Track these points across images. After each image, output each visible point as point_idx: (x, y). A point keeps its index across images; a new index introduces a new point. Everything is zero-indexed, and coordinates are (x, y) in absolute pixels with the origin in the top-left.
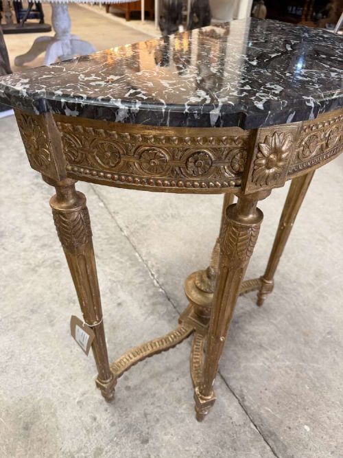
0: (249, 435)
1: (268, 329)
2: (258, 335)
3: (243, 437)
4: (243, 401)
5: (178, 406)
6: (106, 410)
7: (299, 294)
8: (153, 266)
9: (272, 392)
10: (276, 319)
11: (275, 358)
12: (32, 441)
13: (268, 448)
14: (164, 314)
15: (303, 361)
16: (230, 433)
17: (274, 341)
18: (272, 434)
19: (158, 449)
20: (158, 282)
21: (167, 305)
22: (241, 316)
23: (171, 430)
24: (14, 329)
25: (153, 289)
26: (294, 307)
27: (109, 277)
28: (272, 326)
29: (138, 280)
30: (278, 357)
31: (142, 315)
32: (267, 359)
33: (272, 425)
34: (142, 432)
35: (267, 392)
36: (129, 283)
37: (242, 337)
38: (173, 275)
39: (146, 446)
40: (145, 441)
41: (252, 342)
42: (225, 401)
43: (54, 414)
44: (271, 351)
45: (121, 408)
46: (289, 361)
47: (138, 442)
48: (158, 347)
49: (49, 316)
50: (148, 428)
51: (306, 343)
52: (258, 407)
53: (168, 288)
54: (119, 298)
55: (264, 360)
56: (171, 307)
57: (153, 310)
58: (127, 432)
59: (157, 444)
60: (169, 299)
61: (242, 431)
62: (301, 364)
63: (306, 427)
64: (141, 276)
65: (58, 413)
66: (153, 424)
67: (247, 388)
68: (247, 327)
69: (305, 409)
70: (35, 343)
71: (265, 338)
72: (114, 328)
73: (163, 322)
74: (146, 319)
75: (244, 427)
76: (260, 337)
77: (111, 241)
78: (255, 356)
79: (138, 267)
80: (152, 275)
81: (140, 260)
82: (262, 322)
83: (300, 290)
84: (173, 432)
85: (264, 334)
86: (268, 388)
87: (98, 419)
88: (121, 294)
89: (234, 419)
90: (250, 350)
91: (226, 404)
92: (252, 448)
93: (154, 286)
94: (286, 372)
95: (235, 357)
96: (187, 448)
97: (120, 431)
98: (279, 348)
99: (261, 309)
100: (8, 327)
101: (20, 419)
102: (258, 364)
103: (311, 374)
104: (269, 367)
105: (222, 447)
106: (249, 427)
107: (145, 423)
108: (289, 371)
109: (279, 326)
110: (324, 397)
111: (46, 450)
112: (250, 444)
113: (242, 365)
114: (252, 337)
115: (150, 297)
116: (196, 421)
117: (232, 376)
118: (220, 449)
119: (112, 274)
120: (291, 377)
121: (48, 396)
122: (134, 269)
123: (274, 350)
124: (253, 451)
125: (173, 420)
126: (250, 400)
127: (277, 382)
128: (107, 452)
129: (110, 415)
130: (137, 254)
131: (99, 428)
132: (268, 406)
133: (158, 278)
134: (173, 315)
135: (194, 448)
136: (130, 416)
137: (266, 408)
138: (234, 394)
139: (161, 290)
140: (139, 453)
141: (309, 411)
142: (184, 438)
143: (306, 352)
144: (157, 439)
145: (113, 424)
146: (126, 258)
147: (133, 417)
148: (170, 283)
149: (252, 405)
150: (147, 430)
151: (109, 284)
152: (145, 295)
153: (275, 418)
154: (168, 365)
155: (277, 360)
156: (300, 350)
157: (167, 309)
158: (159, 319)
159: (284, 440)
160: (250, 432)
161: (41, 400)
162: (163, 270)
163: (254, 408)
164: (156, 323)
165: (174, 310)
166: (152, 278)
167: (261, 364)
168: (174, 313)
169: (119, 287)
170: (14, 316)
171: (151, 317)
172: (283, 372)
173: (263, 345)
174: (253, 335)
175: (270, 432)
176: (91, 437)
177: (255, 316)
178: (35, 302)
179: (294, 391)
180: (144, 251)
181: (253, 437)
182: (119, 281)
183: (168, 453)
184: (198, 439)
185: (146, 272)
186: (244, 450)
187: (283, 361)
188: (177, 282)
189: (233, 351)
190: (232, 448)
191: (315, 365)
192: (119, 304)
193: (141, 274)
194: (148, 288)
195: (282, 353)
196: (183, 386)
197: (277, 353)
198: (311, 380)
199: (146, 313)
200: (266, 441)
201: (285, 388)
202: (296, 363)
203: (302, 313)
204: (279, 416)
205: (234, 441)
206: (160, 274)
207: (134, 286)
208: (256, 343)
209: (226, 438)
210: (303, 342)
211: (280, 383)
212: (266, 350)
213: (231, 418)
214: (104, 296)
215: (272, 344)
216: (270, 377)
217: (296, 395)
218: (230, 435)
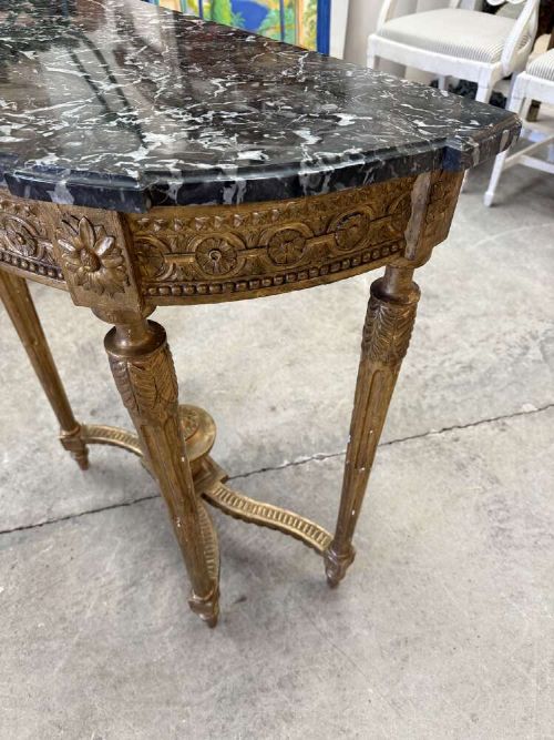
0: (37, 512)
1: (158, 613)
2: (154, 589)
3: (41, 504)
4: (74, 521)
9: (65, 565)
10: (172, 638)
11: (106, 597)
13: (12, 528)
14: (239, 457)
15: (78, 644)
16: (52, 493)
17: (134, 610)
18: (22, 540)
20: (304, 462)
21: (253, 465)
24: (266, 318)
25: (291, 454)
26: (184, 697)
27: (327, 402)
28: (161, 622)
29: (313, 435)
30: (105, 603)
31: (248, 432)
32: (110, 583)
33: (30, 544)
35: (69, 557)
36: (311, 424)
37: (162, 560)
38: (315, 489)
41: (147, 571)
42: (87, 498)
44: (118, 596)
46: (89, 619)
47: (95, 407)
49: (276, 343)
51: (103, 673)
52: (58, 537)
53: (288, 473)
54: (285, 409)
55: (112, 577)
56: (249, 468)
57: (251, 445)
60: (264, 470)
61: (46, 506)
62: (76, 638)
64: (321, 441)
67: (87, 533)
68: (176, 576)
69: (18, 602)
71: (144, 598)
72: (237, 400)
73: (228, 454)
74: (239, 434)
75: (48, 510)
76: (149, 590)
78: (123, 566)
80: (322, 458)
82: (175, 608)
85: (152, 600)
86: (73, 562)
88: (291, 412)
89: (62, 502)
90: (136, 563)
91: (82, 500)
92: (24, 509)
93: (297, 455)
94: (77, 603)
95: (135, 534)
98: (118, 613)
102: (109, 564)
103: (54, 645)
104: (97, 579)
105: (45, 480)
106: (45, 516)
108: (75, 609)
109: (155, 638)
110: (15, 643)
112: (27, 508)
113: (119, 540)
114: (155, 575)
115: (275, 446)
117: (111, 519)
118: (45, 476)
119: (333, 405)
120: (67, 607)
123: (119, 602)
124: (21, 510)
126: (73, 530)
127: (72, 580)
132: (52, 550)
133: (316, 465)
134: (233, 469)
137: (51, 547)
138: (88, 513)
139: (286, 462)
141: (14, 607)
143: (89, 660)
148: (300, 478)
149: (65, 530)
151: (314, 401)
152: (281, 440)
153: (34, 552)
155: (101, 598)
156: (98, 651)
157: (246, 463)
158: (233, 450)
159: (7, 552)
160: (39, 515)
163: (60, 531)
164: (228, 445)
165: (242, 472)
166: (315, 456)
167: (107, 570)
168: (239, 472)
169: (306, 411)
170: (284, 318)
171: (240, 442)
172: (80, 597)
173: (134, 589)
174: (159, 580)
175: (26, 538)
179: (47, 599)
181: (33, 515)
182: (316, 412)
185: (329, 449)
186: (27, 501)
187: (95, 608)
188: (299, 491)
189: (146, 536)
190: (39, 489)
191: (60, 664)
192: (273, 409)
193: (326, 441)
194: (294, 446)
195: (107, 614)
197: (111, 605)
198: (46, 639)
199: (249, 436)
200: (21, 529)
201: (59, 587)
202: (81, 630)
203: (163, 708)
204: (33, 559)
205: (42, 493)
206: (321, 468)
207: (303, 429)
208: (142, 578)
209: (50, 486)
210: (108, 669)
211: (68, 583)
212: (125, 589)
213: (65, 499)
214: (293, 394)
215: (127, 602)
216: (84, 574)
217: (42, 599)
218: (50, 491)
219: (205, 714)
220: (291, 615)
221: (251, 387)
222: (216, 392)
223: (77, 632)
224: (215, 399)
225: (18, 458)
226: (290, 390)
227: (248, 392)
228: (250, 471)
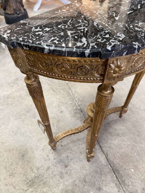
0: (108, 170)
1: (123, 128)
2: (118, 130)
3: (105, 170)
4: (107, 156)
5: (81, 155)
6: (53, 153)
7: (139, 114)
8: (76, 97)
9: (120, 154)
10: (126, 124)
11: (124, 140)
12: (25, 161)
13: (115, 176)
14: (79, 117)
15: (136, 143)
16: (100, 168)
17: (124, 133)
18: (118, 171)
19: (71, 170)
20: (78, 104)
21: (81, 114)
22: (111, 121)
23: (77, 164)
24: (20, 118)
25: (76, 107)
26: (135, 119)
27: (58, 100)
28: (124, 127)
30: (125, 140)
31: (70, 117)
32: (120, 140)
33: (118, 167)
34: (65, 163)
35: (118, 154)
36: (66, 103)
37: (111, 130)
38: (85, 102)
39: (66, 168)
40: (66, 167)
41: (115, 133)
43: (33, 152)
44: (122, 137)
45: (58, 153)
46: (130, 143)
47: (63, 166)
48: (74, 132)
49: (34, 114)
50: (68, 162)
51: (138, 136)
52: (113, 159)
53: (82, 107)
54: (61, 109)
55: (118, 140)
56: (82, 115)
57: (75, 115)
58: (60, 162)
59: (71, 168)
60: (82, 112)
61: (105, 168)
63: (132, 170)
64: (71, 101)
65: (35, 152)
66: (70, 160)
67: (110, 151)
68: (113, 126)
69: (133, 163)
70: (28, 124)
71: (121, 131)
72: (58, 121)
73: (78, 121)
74: (71, 119)
75: (106, 166)
76: (119, 131)
77: (60, 85)
78: (115, 139)
79: (70, 97)
80: (76, 101)
81: (71, 94)
82: (120, 125)
83: (140, 112)
84: (77, 165)
85: (120, 130)
86: (118, 152)
87: (49, 156)
88: (62, 108)
89: (103, 163)
90: (114, 136)
91: (100, 156)
92: (108, 175)
93: (76, 105)
94: (128, 147)
95: (106, 138)
96: (82, 171)
97: (57, 161)
98: (126, 136)
99: (121, 119)
100: (18, 117)
101: (21, 152)
103: (138, 148)
104: (120, 144)
105: (96, 173)
106: (108, 167)
107: (67, 160)
108: (129, 147)
109: (128, 127)
110: (142, 159)
111: (29, 165)
112: (107, 173)
113: (109, 142)
114: (115, 131)
115: (74, 110)
116: (87, 162)
117: (104, 146)
118: (95, 173)
120: (129, 149)
121: (31, 145)
122: (69, 98)
124: (108, 176)
125: (78, 160)
126: (110, 156)
127: (123, 150)
128: (51, 169)
129: (54, 155)
130: (70, 91)
131: (49, 159)
132: (117, 160)
133: (78, 102)
134: (83, 118)
135: (85, 172)
136: (61, 156)
137: (116, 160)
138: (104, 153)
139: (79, 107)
140: (63, 171)
141: (135, 163)
142: (82, 167)
143: (138, 139)
144: (71, 166)
145: (55, 159)
146: (66, 93)
147: (63, 157)
148: (83, 104)
149: (111, 158)
150: (67, 163)
151: (58, 103)
152: (72, 109)
153: (119, 165)
154: (78, 138)
155: (124, 141)
156: (135, 138)
158: (77, 119)
159: (122, 173)
160: (108, 169)
161: (29, 146)
162: (81, 99)
163: (111, 159)
164: (75, 121)
165: (83, 116)
166: (76, 102)
167: (117, 142)
168: (83, 117)
169: (62, 105)
170: (20, 113)
171: (74, 118)
172: (126, 147)
174: (116, 130)
175: (116, 169)
176: (46, 162)
177: (118, 122)
178: (29, 108)
179: (129, 155)
180: (73, 90)
181: (109, 171)
182: (62, 102)
183: (75, 172)
184: (87, 168)
185: (74, 99)
186: (105, 175)
187: (127, 142)
188: (86, 104)
189: (106, 135)
190: (100, 173)
191: (141, 145)
192: (61, 112)
193: (71, 100)
194: (73, 106)
195: (127, 139)
196: (84, 147)
197: (125, 138)
198: (138, 151)
199: (72, 116)
200: (114, 173)
201: (126, 153)
202: (133, 143)
203: (139, 122)
204: (121, 164)
205: (101, 171)
206: (79, 101)
207: (68, 105)
208: (116, 133)
209: (98, 169)
210: (137, 135)
211: (124, 151)
212: (120, 136)
213: (101, 162)
214: (56, 108)
215: (123, 135)
216: (120, 148)
217: (130, 157)
218: (100, 169)
219: (137, 115)
220: (114, 104)
221: (53, 118)
222: (55, 128)
223: (133, 144)
224: (58, 128)
225: (90, 188)
226: (54, 109)
227: (55, 119)
228: (82, 114)
